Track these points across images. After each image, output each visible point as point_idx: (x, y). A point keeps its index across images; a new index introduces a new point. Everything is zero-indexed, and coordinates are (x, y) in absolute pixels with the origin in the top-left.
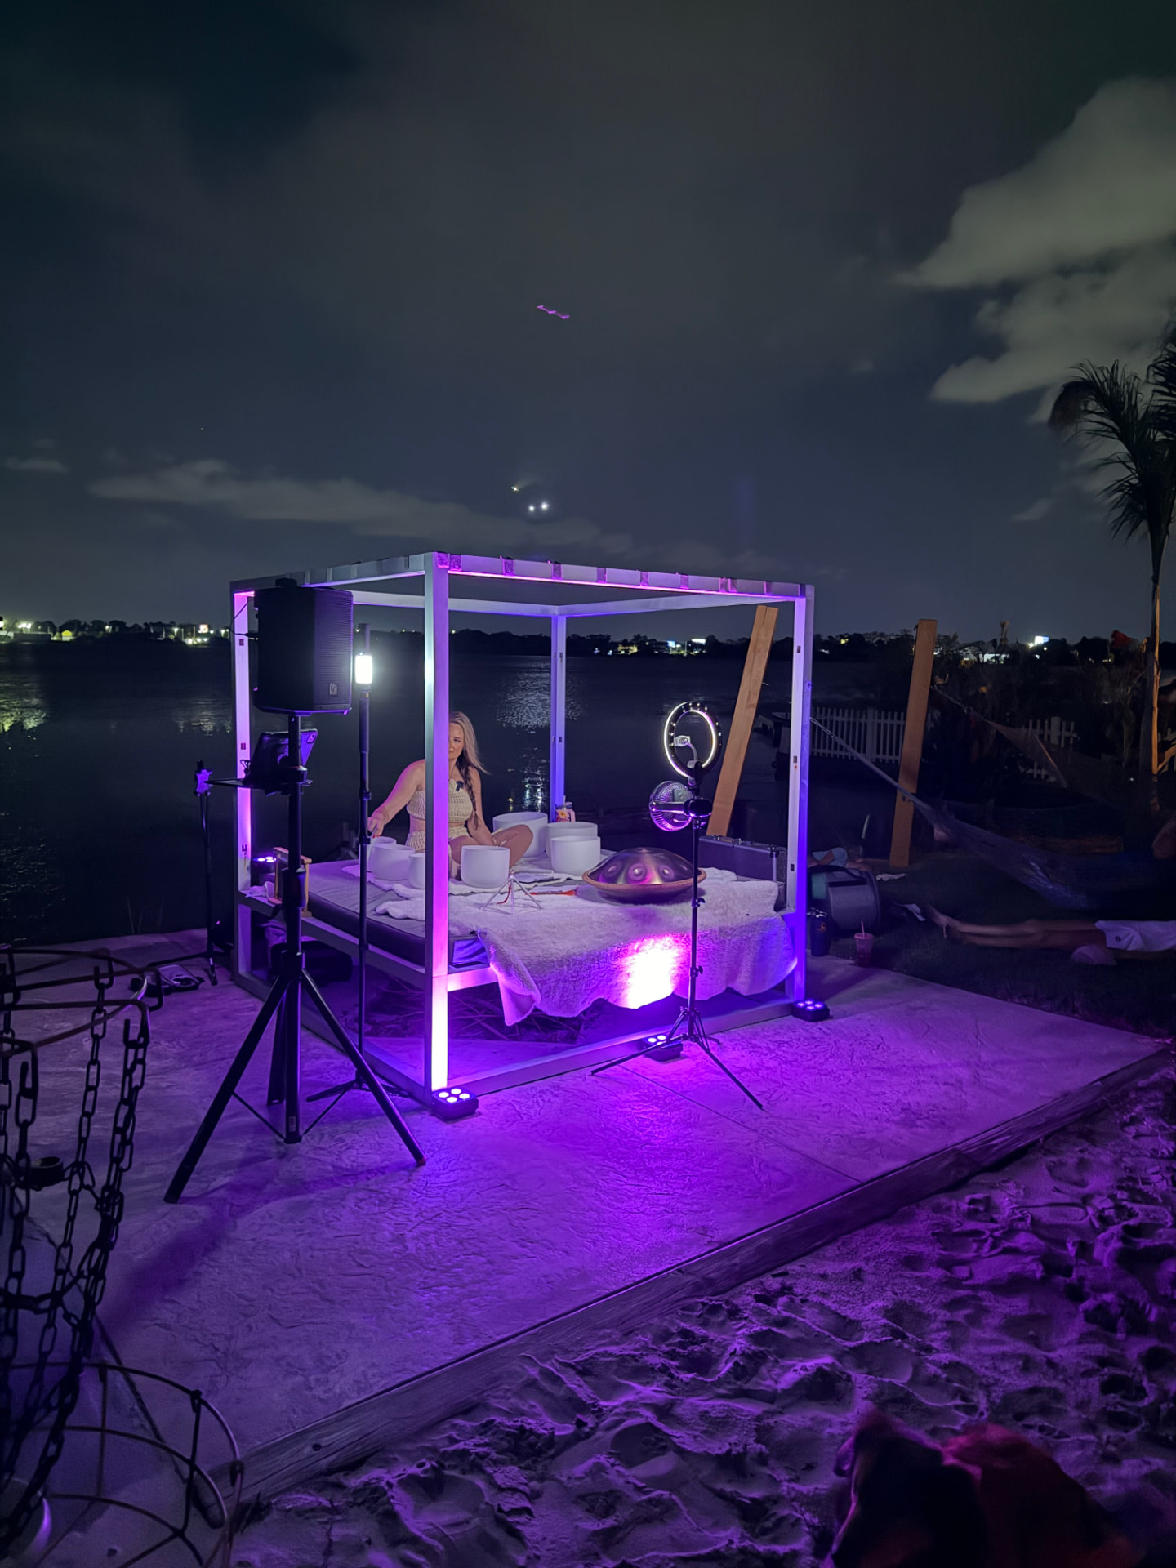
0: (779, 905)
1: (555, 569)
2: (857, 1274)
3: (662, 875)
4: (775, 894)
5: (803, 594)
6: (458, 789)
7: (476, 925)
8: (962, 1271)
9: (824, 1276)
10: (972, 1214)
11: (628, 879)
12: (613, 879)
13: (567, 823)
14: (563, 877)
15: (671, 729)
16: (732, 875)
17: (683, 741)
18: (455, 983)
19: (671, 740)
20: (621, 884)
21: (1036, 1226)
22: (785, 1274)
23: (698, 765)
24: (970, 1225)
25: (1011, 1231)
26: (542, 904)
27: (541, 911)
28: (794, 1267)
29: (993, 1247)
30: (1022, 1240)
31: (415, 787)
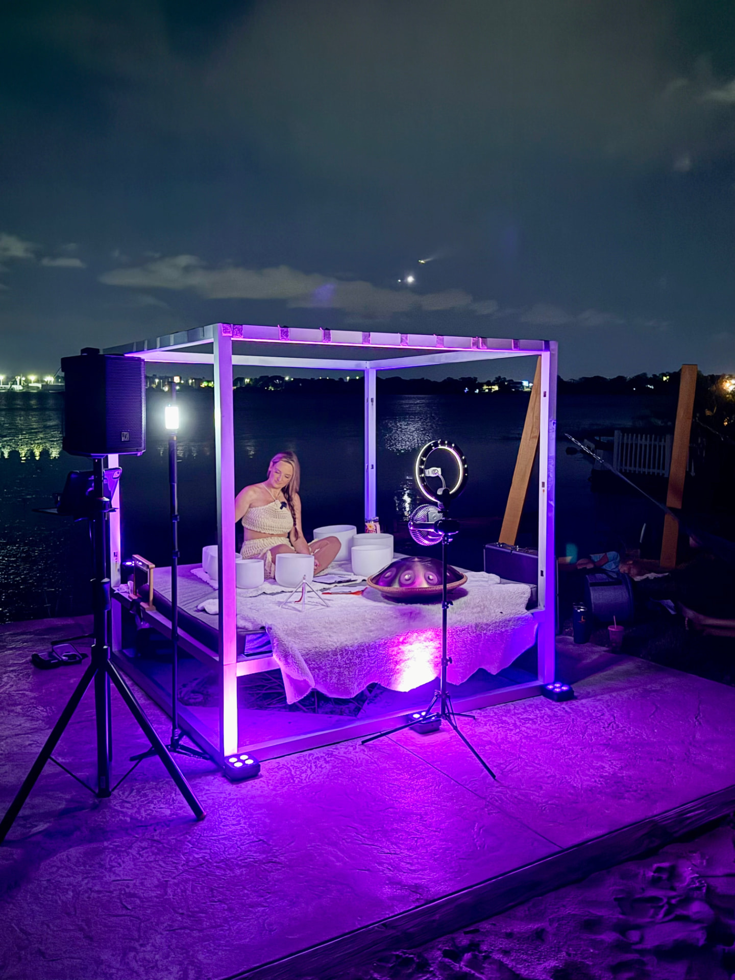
0: (532, 604)
1: (325, 335)
2: (539, 935)
3: (428, 579)
4: (528, 595)
5: (547, 348)
6: (281, 508)
7: (266, 622)
8: (634, 936)
9: (509, 936)
10: (655, 882)
11: (401, 585)
12: (389, 583)
13: (374, 534)
14: (359, 579)
15: (422, 462)
16: (495, 578)
17: (434, 472)
18: (243, 669)
19: (421, 471)
20: (396, 587)
21: (710, 896)
22: (476, 931)
23: (446, 492)
24: (652, 893)
25: (686, 900)
26: (329, 603)
27: (328, 609)
28: (486, 926)
29: (666, 915)
30: (696, 908)
31: (248, 506)
